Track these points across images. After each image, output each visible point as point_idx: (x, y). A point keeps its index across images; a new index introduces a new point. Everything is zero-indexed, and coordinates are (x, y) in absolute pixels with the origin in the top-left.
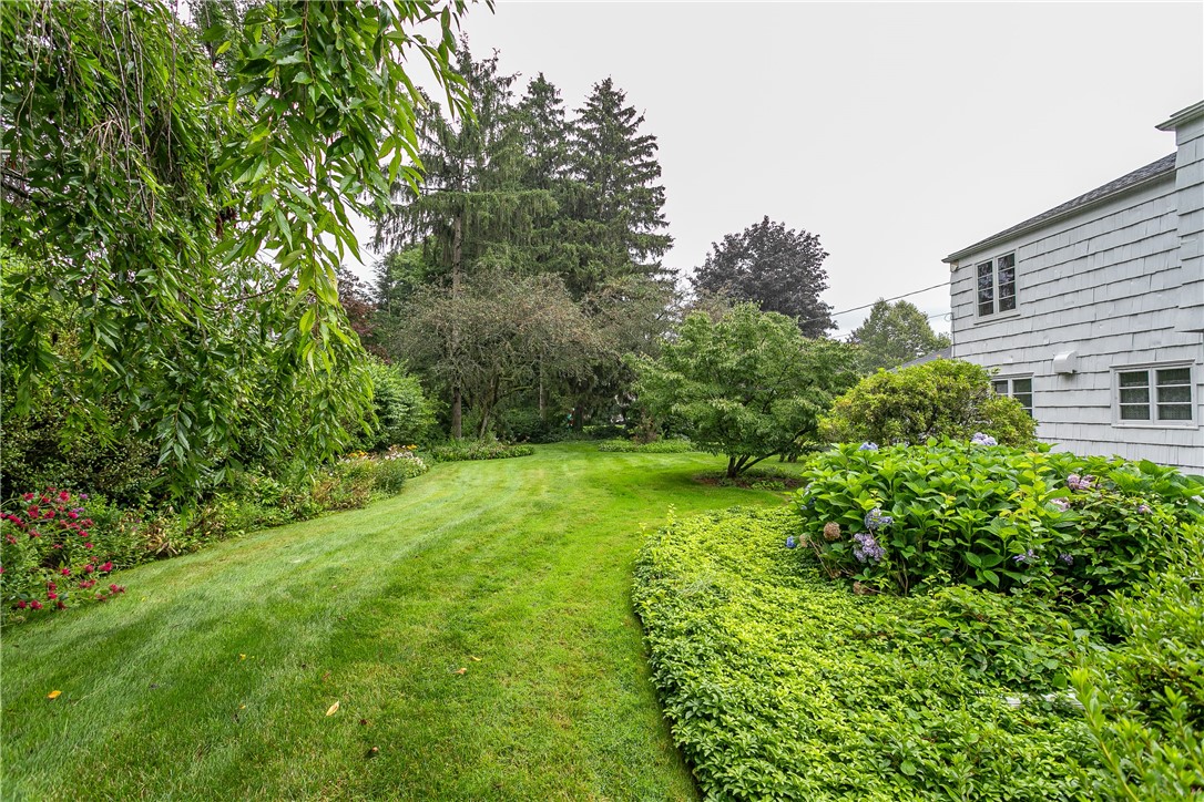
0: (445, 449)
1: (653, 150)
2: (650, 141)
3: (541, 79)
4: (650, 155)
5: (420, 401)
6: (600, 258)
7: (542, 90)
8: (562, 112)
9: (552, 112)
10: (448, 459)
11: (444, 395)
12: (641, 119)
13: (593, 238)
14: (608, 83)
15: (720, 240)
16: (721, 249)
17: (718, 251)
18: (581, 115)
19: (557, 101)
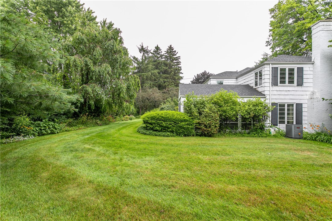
0: (138, 117)
1: (179, 59)
2: (179, 58)
3: (157, 46)
4: (179, 60)
5: (134, 109)
6: (167, 82)
7: (157, 48)
8: (162, 52)
9: (160, 52)
10: (138, 118)
11: (138, 108)
12: (177, 53)
13: (166, 78)
14: (171, 46)
15: (196, 75)
16: (196, 77)
17: (195, 77)
18: (166, 52)
19: (161, 50)
